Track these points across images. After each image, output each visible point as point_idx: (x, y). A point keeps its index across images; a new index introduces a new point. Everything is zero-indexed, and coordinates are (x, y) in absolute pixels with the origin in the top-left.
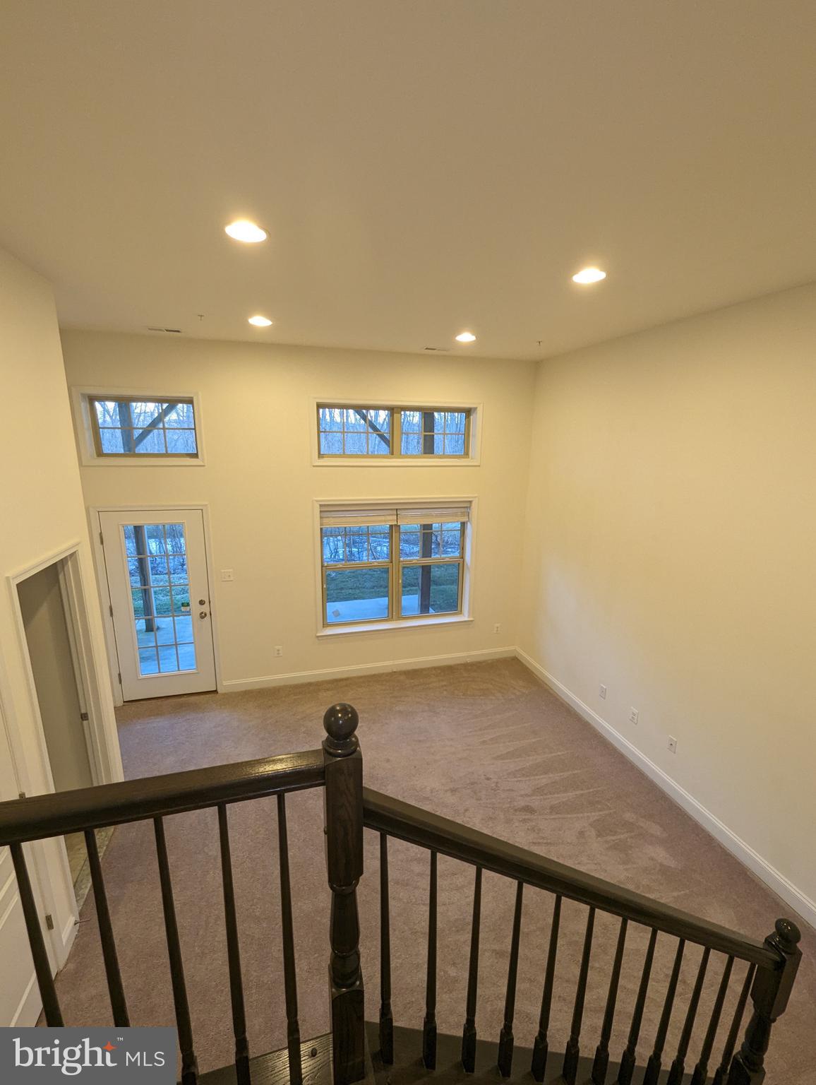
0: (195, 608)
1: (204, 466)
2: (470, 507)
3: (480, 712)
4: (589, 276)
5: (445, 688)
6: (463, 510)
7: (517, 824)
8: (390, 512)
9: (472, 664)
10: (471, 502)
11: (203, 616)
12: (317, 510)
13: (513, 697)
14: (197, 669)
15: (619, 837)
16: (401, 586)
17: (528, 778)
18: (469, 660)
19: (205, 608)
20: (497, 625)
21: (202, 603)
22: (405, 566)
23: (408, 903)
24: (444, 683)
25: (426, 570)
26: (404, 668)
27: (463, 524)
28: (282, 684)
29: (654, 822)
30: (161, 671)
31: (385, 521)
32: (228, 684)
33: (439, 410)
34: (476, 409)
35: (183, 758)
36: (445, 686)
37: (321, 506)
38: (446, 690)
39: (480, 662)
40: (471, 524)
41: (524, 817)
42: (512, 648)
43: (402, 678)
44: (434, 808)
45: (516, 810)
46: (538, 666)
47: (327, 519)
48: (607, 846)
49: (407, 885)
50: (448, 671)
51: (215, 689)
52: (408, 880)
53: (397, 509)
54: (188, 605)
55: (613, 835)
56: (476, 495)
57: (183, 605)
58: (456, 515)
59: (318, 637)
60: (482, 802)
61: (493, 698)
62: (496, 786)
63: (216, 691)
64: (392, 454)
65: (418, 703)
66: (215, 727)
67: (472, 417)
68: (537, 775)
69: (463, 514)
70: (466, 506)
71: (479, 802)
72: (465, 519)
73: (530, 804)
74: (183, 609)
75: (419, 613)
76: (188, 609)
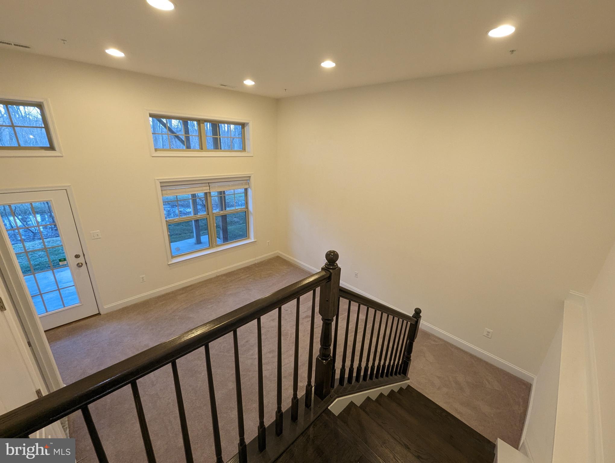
0: (72, 261)
1: (62, 157)
2: (249, 180)
3: (271, 284)
4: (328, 64)
5: (249, 277)
6: (245, 181)
7: (305, 324)
8: (205, 185)
9: (258, 264)
10: (250, 177)
11: (79, 265)
12: (159, 185)
13: (284, 274)
14: (81, 302)
15: (344, 315)
16: (215, 227)
17: (303, 305)
18: (256, 262)
19: (81, 260)
20: (268, 241)
21: (77, 256)
22: (216, 216)
23: (272, 369)
24: (248, 275)
25: (224, 217)
26: (224, 273)
27: (246, 190)
28: (149, 298)
29: (354, 306)
30: (65, 306)
31: (202, 190)
32: (106, 307)
33: (224, 122)
34: (248, 123)
35: (98, 356)
36: (249, 276)
37: (161, 182)
38: (250, 278)
39: (261, 262)
40: (251, 189)
41: (307, 320)
42: (276, 252)
43: (224, 278)
44: (268, 330)
45: (303, 319)
46: (292, 258)
47: (165, 191)
48: (341, 320)
49: (269, 363)
50: (248, 269)
51: (98, 313)
52: (268, 361)
53: (209, 182)
54: (65, 260)
55: (342, 315)
56: (253, 173)
57: (60, 260)
58: (242, 184)
59: (169, 265)
60: (287, 320)
61: (275, 276)
62: (291, 312)
63: (99, 314)
64: (202, 149)
65: (238, 288)
66: (111, 333)
67: (245, 128)
68: (306, 303)
69: (246, 184)
70: (247, 179)
71: (286, 321)
72: (246, 187)
73: (308, 315)
74: (61, 263)
75: (222, 242)
76: (65, 263)
